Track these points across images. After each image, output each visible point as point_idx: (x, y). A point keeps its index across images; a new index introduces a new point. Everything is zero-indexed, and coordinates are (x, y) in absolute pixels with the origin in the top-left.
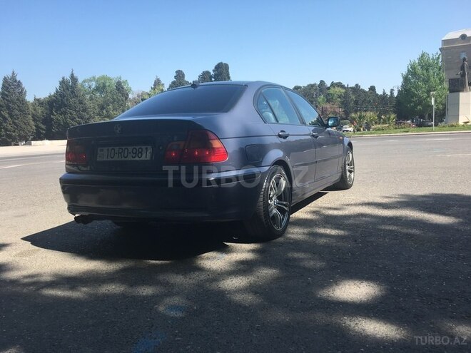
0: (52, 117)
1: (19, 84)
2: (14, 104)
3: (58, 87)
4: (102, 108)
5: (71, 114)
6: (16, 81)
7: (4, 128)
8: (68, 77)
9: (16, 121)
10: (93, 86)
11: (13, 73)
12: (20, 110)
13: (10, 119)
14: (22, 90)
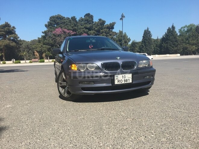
0: (162, 45)
1: (149, 32)
2: (147, 40)
3: (166, 32)
4: (187, 39)
5: (170, 43)
6: (148, 31)
7: (142, 50)
8: (171, 27)
9: (147, 47)
10: (186, 30)
11: (148, 28)
12: (149, 43)
13: (144, 47)
14: (150, 35)
